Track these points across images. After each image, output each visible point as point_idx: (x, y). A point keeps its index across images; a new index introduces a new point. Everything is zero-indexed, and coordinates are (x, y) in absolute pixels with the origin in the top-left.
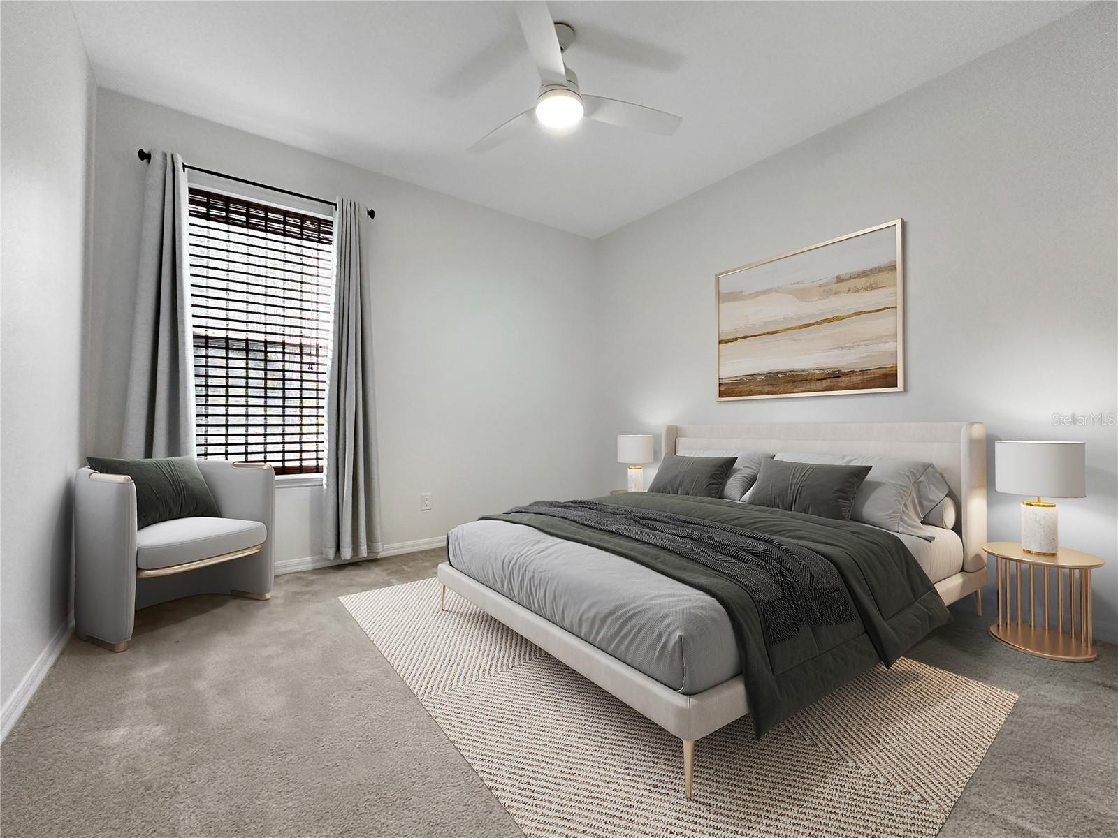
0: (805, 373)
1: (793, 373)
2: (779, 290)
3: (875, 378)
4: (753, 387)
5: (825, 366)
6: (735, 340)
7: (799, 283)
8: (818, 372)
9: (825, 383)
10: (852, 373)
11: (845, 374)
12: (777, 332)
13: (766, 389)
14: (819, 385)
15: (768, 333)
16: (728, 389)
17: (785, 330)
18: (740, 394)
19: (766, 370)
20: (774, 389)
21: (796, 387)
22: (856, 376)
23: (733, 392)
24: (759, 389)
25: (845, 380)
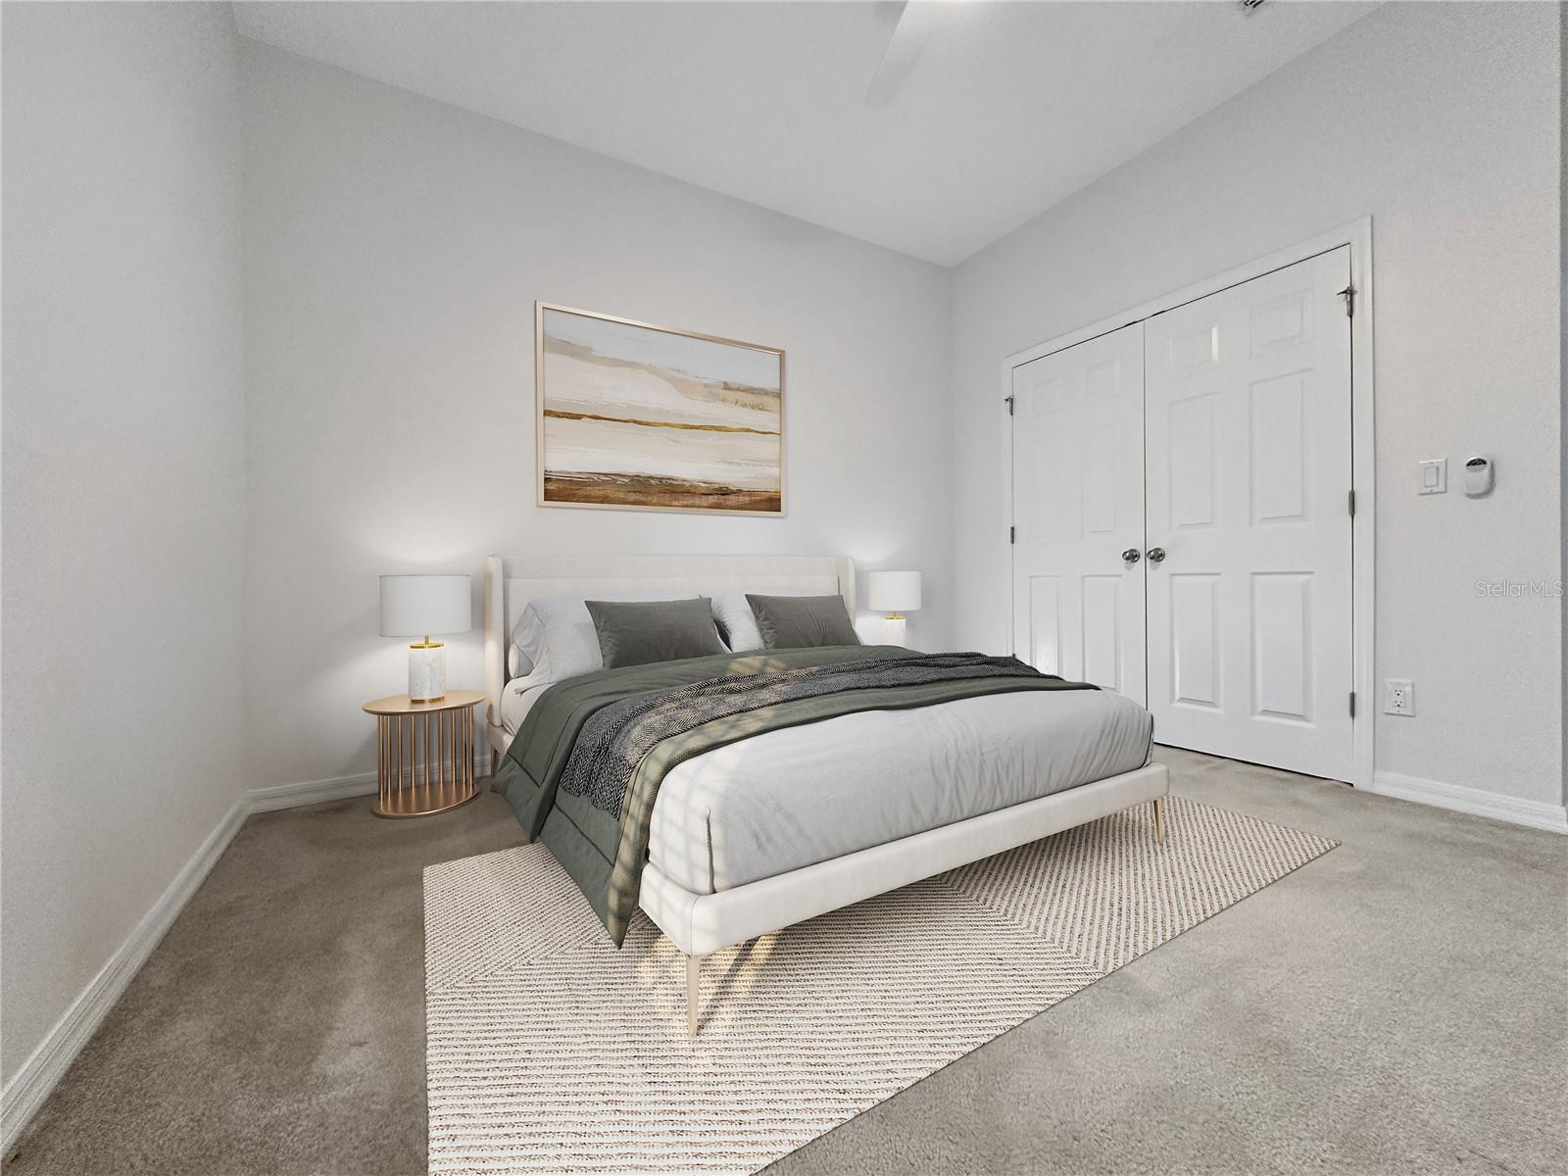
0: (687, 484)
1: (671, 481)
2: (651, 369)
3: (761, 501)
4: (610, 492)
5: (712, 480)
6: (578, 417)
7: (678, 371)
8: (703, 485)
9: (712, 499)
10: (739, 491)
11: (733, 492)
12: (647, 424)
13: (632, 497)
14: (704, 501)
15: (635, 422)
16: (561, 490)
17: (661, 425)
18: (587, 499)
19: (632, 471)
20: (644, 499)
21: (675, 500)
22: (743, 495)
23: (574, 495)
24: (621, 495)
25: (732, 499)
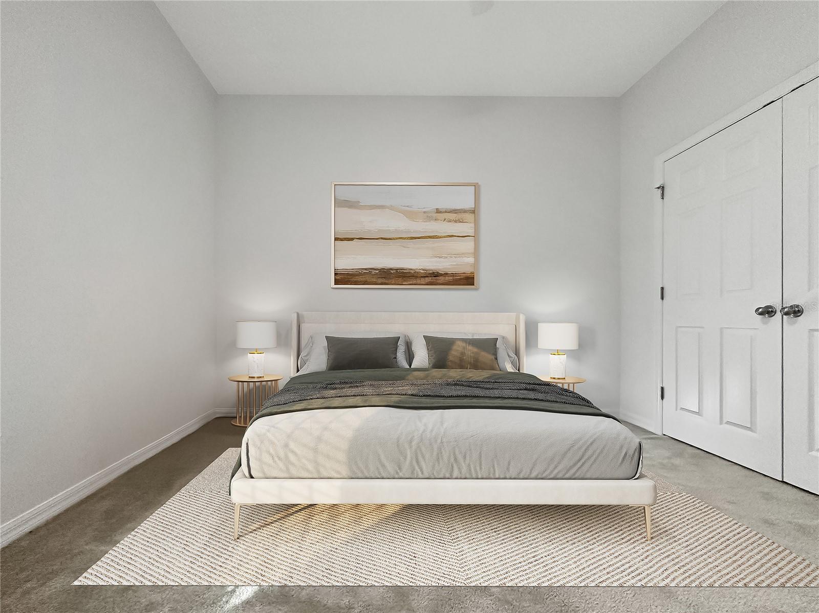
0: (412, 272)
1: (403, 271)
2: (392, 208)
3: (461, 279)
4: (368, 278)
5: (428, 268)
6: (352, 239)
7: (408, 206)
8: (422, 271)
9: (428, 280)
10: (446, 274)
11: (441, 275)
12: (390, 239)
13: (380, 281)
14: (423, 281)
15: (382, 238)
16: (343, 278)
17: (397, 239)
18: (356, 283)
19: (380, 266)
20: (387, 281)
21: (405, 281)
22: (448, 276)
23: (349, 281)
24: (374, 280)
25: (441, 279)
